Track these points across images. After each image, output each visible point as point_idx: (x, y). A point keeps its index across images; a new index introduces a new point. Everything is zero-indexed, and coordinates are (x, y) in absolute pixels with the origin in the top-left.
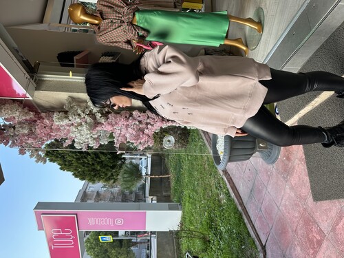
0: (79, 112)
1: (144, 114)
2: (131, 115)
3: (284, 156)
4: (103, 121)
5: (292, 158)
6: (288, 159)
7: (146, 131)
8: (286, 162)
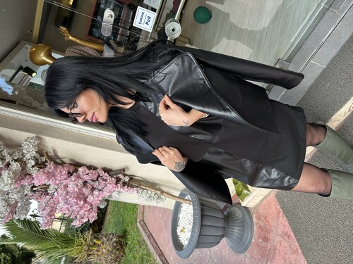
0: (5, 153)
1: (94, 172)
2: (76, 171)
3: (259, 238)
4: (34, 172)
5: (271, 236)
6: (266, 239)
7: (90, 199)
8: (264, 244)
